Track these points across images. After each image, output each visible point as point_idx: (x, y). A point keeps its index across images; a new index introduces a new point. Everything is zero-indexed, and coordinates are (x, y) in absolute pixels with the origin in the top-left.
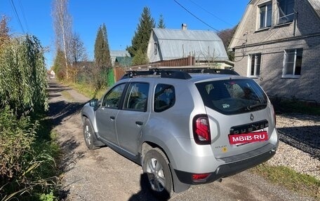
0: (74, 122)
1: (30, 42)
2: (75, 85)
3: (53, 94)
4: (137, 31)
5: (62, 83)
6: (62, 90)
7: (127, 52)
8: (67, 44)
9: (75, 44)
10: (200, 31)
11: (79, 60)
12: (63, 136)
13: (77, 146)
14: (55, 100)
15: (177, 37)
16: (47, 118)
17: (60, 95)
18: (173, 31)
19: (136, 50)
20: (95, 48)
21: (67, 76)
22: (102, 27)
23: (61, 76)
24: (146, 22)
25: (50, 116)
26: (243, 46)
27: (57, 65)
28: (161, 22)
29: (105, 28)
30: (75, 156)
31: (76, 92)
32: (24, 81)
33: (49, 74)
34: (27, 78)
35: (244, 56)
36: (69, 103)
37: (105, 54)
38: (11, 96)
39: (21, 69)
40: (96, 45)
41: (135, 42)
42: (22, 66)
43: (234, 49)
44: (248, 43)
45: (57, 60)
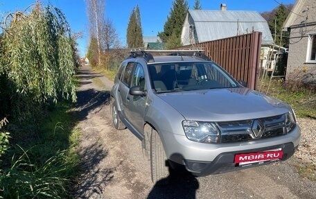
0: (103, 116)
1: (51, 15)
2: (107, 72)
3: (85, 80)
4: (169, 16)
5: (95, 70)
6: (93, 77)
7: (159, 38)
8: (99, 30)
9: (107, 30)
10: (241, 12)
11: (111, 47)
12: (87, 137)
13: (104, 156)
14: (85, 88)
15: (215, 19)
16: (73, 110)
17: (90, 83)
18: (211, 12)
19: (168, 35)
20: (128, 33)
21: (100, 63)
22: (135, 10)
23: (94, 63)
24: (179, 6)
25: (77, 107)
26: (302, 25)
27: (90, 52)
28: (197, 4)
29: (138, 10)
30: (100, 178)
31: (107, 79)
32: (46, 65)
33: (84, 62)
34: (49, 61)
35: (302, 37)
36: (99, 92)
37: (138, 38)
38: (30, 84)
39: (40, 51)
40: (129, 30)
41: (167, 27)
42: (42, 47)
43: (289, 29)
44: (308, 21)
45: (90, 47)
